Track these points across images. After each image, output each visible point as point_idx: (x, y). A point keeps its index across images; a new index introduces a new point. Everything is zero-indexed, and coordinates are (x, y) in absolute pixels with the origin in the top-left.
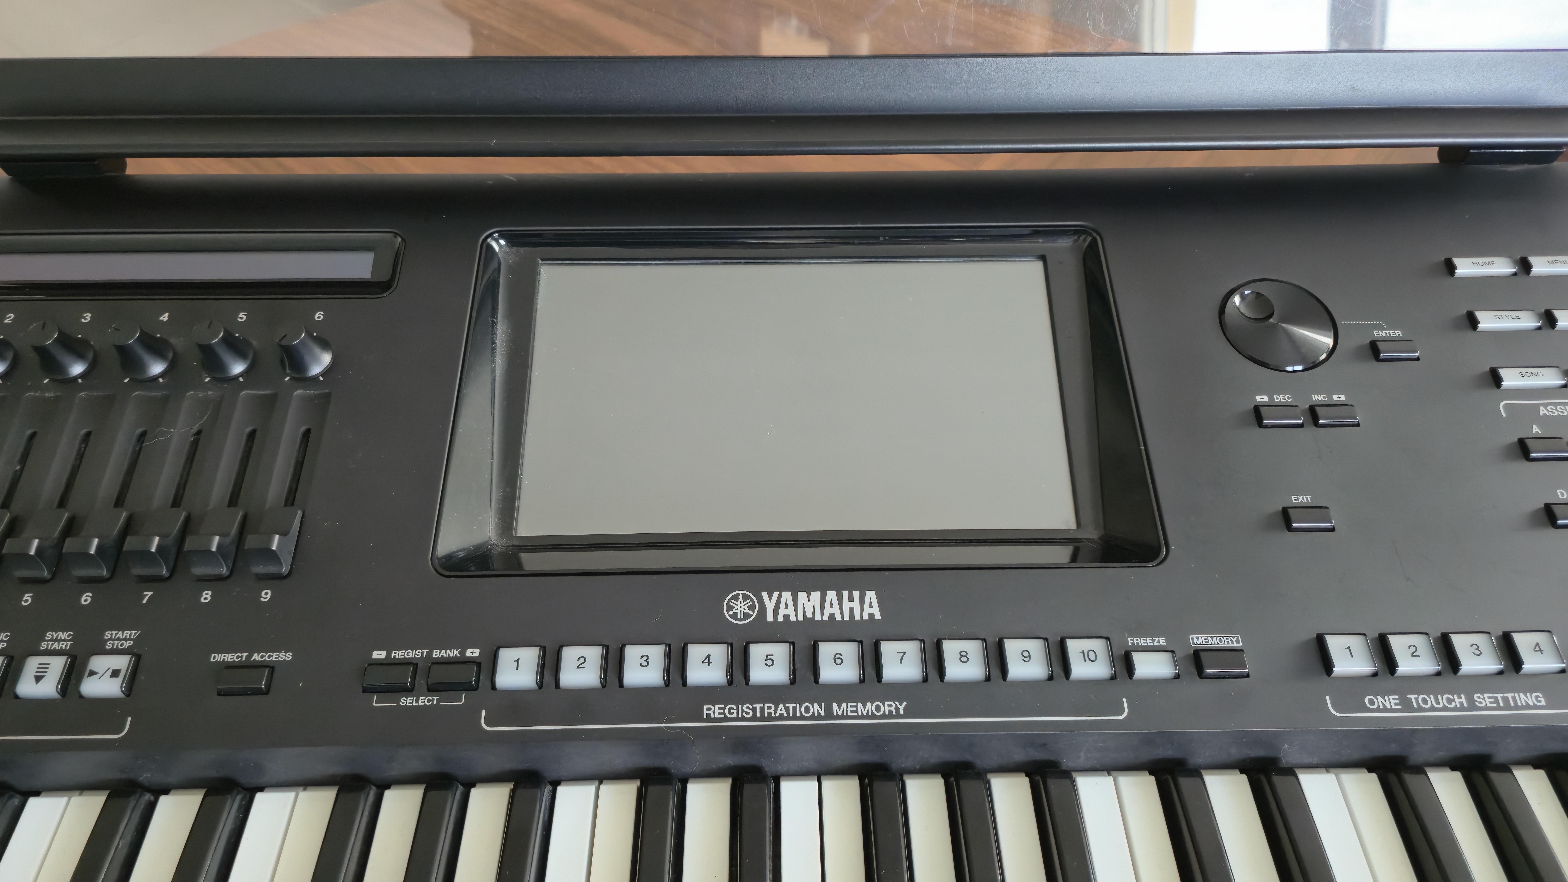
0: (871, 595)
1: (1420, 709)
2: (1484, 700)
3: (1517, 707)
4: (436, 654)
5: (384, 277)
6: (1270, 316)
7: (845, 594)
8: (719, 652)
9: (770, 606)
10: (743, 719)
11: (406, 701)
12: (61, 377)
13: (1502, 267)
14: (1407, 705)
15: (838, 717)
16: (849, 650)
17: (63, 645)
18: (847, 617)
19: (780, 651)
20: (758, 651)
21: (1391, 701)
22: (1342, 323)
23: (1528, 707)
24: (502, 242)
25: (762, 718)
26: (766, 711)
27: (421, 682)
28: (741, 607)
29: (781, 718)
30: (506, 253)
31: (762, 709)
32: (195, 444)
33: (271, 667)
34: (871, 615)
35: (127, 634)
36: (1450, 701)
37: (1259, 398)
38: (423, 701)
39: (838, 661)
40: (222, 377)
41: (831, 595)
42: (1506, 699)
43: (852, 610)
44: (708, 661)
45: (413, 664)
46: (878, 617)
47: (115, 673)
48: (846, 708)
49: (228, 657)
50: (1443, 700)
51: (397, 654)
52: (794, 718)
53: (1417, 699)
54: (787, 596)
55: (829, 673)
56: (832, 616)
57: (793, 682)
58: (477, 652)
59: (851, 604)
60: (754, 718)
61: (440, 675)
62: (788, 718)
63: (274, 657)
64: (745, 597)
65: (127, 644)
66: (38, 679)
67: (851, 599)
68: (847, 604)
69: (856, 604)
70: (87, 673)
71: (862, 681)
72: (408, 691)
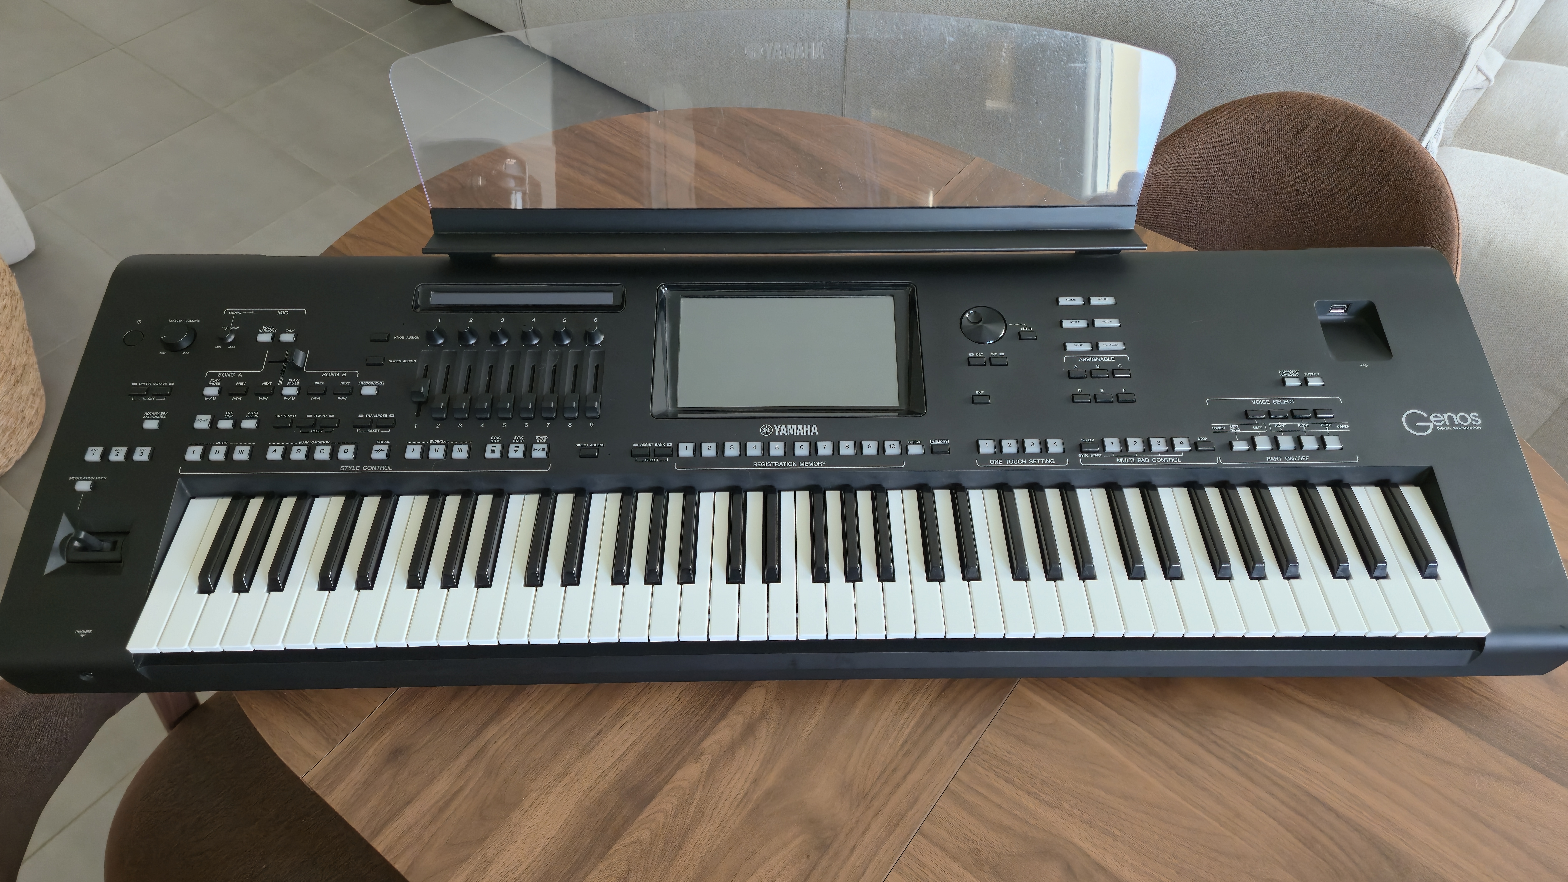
0: (815, 426)
1: (1009, 464)
2: (1033, 461)
3: (1044, 464)
4: (656, 445)
5: (618, 303)
6: (981, 321)
7: (805, 426)
8: (759, 445)
9: (777, 430)
10: (767, 467)
11: (647, 460)
12: (498, 344)
13: (1078, 301)
14: (1004, 463)
15: (801, 466)
16: (806, 445)
17: (521, 441)
18: (805, 434)
19: (781, 445)
20: (773, 445)
21: (999, 462)
22: (1009, 324)
23: (1048, 464)
24: (666, 289)
25: (774, 467)
26: (776, 464)
27: (652, 454)
28: (766, 430)
29: (781, 466)
30: (667, 293)
31: (774, 464)
32: (555, 370)
33: (598, 449)
34: (814, 433)
35: (544, 437)
36: (1020, 462)
37: (970, 355)
38: (653, 460)
39: (802, 448)
40: (561, 345)
41: (800, 426)
42: (1040, 461)
43: (807, 431)
44: (755, 447)
45: (649, 448)
46: (817, 434)
47: (543, 450)
48: (805, 464)
49: (582, 445)
50: (1018, 461)
51: (643, 445)
52: (786, 466)
53: (1008, 461)
54: (783, 426)
55: (798, 452)
56: (800, 433)
57: (785, 455)
58: (671, 444)
59: (807, 429)
60: (771, 467)
61: (658, 452)
62: (784, 467)
63: (598, 445)
64: (768, 427)
65: (544, 441)
66: (516, 451)
67: (807, 428)
68: (806, 429)
69: (809, 429)
70: (533, 449)
71: (810, 455)
72: (648, 457)
